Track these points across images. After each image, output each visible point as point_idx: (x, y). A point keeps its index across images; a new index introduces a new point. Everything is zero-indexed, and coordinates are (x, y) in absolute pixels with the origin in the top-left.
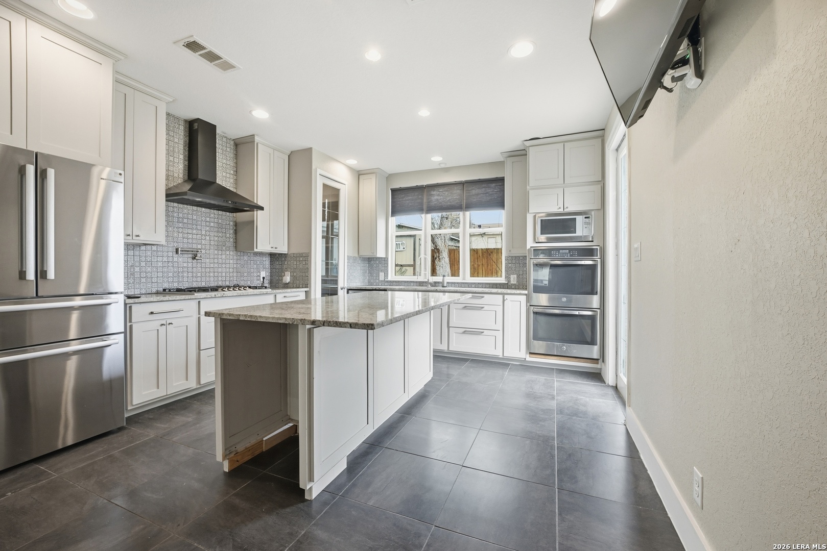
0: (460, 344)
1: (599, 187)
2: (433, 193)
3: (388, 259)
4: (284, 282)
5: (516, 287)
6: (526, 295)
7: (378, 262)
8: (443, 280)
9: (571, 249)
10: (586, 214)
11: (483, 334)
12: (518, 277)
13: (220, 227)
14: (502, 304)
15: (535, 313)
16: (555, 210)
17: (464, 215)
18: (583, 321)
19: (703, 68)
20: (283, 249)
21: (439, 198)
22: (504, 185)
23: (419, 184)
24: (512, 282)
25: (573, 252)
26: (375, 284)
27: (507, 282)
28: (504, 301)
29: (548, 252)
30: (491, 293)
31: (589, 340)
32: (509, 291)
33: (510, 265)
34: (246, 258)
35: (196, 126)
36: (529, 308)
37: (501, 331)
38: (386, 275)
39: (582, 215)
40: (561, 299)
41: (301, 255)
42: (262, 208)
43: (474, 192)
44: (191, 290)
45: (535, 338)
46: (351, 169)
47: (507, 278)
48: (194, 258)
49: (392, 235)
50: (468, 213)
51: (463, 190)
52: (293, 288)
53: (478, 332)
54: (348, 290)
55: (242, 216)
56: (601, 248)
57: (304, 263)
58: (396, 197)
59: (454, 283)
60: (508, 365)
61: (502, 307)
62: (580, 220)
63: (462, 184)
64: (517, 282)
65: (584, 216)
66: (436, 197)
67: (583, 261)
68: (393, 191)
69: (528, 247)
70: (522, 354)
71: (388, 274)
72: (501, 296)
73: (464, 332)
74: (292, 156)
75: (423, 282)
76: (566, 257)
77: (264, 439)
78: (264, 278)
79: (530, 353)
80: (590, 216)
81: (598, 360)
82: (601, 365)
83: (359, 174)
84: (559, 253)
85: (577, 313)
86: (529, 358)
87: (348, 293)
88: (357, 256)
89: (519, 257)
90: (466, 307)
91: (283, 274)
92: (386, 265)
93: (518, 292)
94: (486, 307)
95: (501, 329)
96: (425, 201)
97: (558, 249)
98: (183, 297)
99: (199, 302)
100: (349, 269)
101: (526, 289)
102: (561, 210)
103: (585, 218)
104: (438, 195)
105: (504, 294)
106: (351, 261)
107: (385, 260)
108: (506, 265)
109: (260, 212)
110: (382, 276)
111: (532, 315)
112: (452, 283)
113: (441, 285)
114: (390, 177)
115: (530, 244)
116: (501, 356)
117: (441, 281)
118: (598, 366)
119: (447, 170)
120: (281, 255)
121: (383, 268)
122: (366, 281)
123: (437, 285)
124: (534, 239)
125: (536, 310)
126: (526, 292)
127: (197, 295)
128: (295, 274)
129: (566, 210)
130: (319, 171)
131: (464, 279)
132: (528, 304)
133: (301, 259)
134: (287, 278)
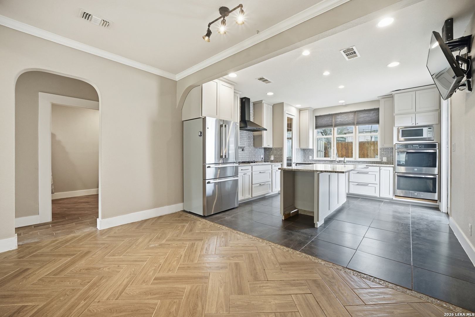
0: (356, 190)
1: (437, 113)
2: (337, 117)
3: (314, 149)
4: (271, 160)
5: (386, 163)
6: (393, 167)
7: (308, 151)
8: (344, 159)
9: (420, 145)
10: (429, 127)
11: (368, 186)
12: (388, 158)
13: (249, 138)
14: (379, 171)
15: (398, 176)
16: (410, 125)
17: (355, 127)
18: (428, 181)
19: (472, 88)
20: (271, 146)
21: (341, 119)
22: (379, 112)
23: (330, 113)
24: (384, 161)
25: (421, 146)
26: (307, 161)
27: (381, 161)
28: (380, 170)
29: (406, 146)
30: (373, 166)
31: (431, 190)
32: (383, 165)
33: (382, 152)
34: (257, 150)
35: (244, 100)
36: (395, 174)
37: (378, 185)
38: (313, 157)
39: (427, 127)
40: (414, 169)
41: (279, 148)
42: (266, 130)
43: (361, 116)
44: (249, 162)
45: (398, 188)
46: (297, 108)
47: (381, 158)
48: (243, 150)
49: (315, 138)
50: (357, 127)
51: (355, 115)
52: (275, 162)
53: (366, 185)
54: (296, 164)
55: (256, 133)
56: (439, 144)
57: (280, 152)
58: (317, 119)
59: (350, 161)
60: (383, 201)
61: (379, 173)
62: (425, 130)
63: (355, 112)
64: (387, 161)
65: (428, 128)
66: (340, 119)
67: (428, 151)
68: (316, 117)
69: (394, 143)
70: (391, 196)
71: (314, 156)
72: (378, 168)
73: (358, 185)
74: (274, 106)
75: (333, 161)
76: (417, 148)
77: (291, 212)
78: (262, 158)
79: (396, 196)
80: (432, 128)
81: (437, 200)
82: (439, 203)
83: (300, 110)
84: (413, 146)
85: (424, 176)
86: (394, 198)
87: (296, 165)
88: (299, 148)
89: (388, 148)
90: (358, 172)
91: (270, 157)
92: (313, 152)
93: (388, 165)
94: (370, 173)
95: (378, 183)
96: (333, 121)
97: (412, 144)
98: (245, 165)
99: (252, 167)
100: (296, 154)
101: (393, 164)
102: (414, 125)
103: (429, 128)
104: (341, 118)
105: (380, 167)
106: (297, 150)
107: (312, 150)
108: (380, 152)
109: (264, 132)
110: (311, 158)
111: (396, 177)
112: (349, 161)
113: (342, 162)
114: (315, 110)
115: (395, 141)
116: (378, 197)
117: (343, 160)
118: (437, 204)
119: (346, 106)
120: (269, 148)
121: (311, 154)
122: (303, 160)
123: (340, 162)
124: (397, 140)
125: (398, 175)
126: (393, 166)
127: (251, 164)
128: (276, 157)
129: (417, 125)
130: (286, 112)
131: (355, 159)
132: (394, 172)
133: (279, 150)
134: (272, 158)
